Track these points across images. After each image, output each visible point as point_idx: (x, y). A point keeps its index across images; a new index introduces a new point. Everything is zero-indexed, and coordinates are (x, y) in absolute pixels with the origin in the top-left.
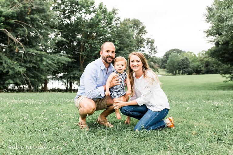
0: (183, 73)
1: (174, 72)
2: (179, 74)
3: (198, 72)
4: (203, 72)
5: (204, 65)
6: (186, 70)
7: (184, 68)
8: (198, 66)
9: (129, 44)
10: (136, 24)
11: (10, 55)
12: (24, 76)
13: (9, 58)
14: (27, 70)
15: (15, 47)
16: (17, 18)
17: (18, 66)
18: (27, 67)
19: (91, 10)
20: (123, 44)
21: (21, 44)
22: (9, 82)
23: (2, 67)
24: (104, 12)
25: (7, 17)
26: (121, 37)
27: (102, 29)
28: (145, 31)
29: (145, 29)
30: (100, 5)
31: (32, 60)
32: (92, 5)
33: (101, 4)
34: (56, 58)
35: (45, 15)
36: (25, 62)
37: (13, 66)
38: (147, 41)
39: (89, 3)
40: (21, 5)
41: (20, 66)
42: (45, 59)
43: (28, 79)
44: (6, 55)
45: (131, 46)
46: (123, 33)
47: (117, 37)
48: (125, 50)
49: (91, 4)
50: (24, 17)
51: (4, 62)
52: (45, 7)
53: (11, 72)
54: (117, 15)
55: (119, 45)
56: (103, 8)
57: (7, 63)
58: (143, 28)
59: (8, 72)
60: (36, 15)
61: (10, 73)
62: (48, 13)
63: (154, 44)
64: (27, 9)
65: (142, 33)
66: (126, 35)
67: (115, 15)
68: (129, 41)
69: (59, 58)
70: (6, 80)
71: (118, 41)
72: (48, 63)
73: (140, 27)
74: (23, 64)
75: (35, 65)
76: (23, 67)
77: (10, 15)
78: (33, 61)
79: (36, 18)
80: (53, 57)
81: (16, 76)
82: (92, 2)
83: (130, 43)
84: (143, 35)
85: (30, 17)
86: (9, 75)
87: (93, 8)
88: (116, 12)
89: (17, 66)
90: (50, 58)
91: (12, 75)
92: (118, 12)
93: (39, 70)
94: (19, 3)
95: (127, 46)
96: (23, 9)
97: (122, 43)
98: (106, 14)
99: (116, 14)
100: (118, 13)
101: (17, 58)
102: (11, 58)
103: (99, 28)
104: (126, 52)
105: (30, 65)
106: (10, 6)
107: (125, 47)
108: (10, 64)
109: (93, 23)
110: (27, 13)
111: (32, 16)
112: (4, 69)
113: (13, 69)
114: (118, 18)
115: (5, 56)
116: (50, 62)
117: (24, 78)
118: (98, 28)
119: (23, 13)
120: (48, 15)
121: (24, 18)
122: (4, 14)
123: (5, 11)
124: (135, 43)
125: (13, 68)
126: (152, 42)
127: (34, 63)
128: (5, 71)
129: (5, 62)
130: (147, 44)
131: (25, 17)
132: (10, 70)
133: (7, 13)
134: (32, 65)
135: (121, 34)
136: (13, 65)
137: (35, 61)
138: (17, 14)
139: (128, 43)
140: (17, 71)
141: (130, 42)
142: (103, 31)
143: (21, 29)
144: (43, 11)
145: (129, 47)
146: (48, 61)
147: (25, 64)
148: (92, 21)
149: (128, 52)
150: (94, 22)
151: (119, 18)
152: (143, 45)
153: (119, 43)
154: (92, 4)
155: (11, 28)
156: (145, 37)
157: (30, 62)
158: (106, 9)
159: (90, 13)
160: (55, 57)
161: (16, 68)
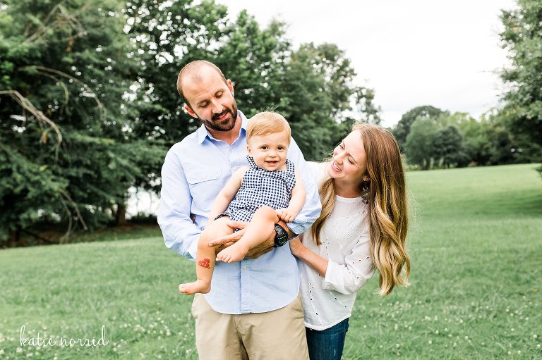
0: (446, 165)
1: (425, 163)
2: (436, 166)
3: (481, 159)
4: (494, 159)
5: (496, 142)
6: (453, 156)
7: (449, 151)
8: (482, 145)
9: (312, 104)
10: (329, 53)
11: (31, 150)
12: (65, 198)
13: (28, 158)
14: (71, 183)
15: (39, 131)
16: (43, 61)
17: (48, 175)
18: (70, 177)
19: (221, 27)
20: (299, 105)
21: (53, 125)
22: (29, 215)
23: (12, 181)
24: (252, 31)
25: (19, 61)
26: (293, 88)
27: (246, 74)
28: (352, 71)
29: (351, 66)
30: (241, 17)
31: (81, 158)
32: (222, 17)
33: (243, 15)
34: (140, 150)
35: (108, 50)
36: (65, 165)
37: (37, 178)
38: (356, 94)
39: (214, 12)
40: (50, 31)
41: (53, 177)
42: (112, 155)
43: (74, 205)
44: (19, 151)
45: (319, 108)
46: (298, 79)
47: (284, 90)
48: (304, 121)
49: (219, 16)
50: (59, 57)
51: (14, 169)
52: (107, 31)
53: (33, 192)
54: (283, 36)
55: (290, 108)
56: (249, 22)
57: (22, 171)
58: (346, 63)
59: (25, 191)
60: (87, 52)
61: (30, 196)
62: (117, 45)
63: (373, 101)
64: (64, 40)
65: (345, 76)
66: (306, 84)
67: (277, 37)
68: (314, 97)
69: (145, 152)
70: (22, 211)
71: (286, 99)
72: (121, 166)
73: (340, 62)
74: (60, 171)
75: (89, 172)
76: (62, 179)
77: (25, 56)
78: (84, 163)
79: (89, 59)
80: (132, 150)
81: (46, 199)
82: (222, 10)
83: (316, 102)
84: (347, 79)
85: (73, 58)
86: (29, 200)
87: (225, 24)
88: (280, 29)
89: (45, 176)
90: (125, 151)
91: (36, 198)
92: (284, 31)
93: (98, 182)
94: (46, 25)
95: (310, 110)
96: (55, 40)
97: (297, 102)
98: (256, 37)
99: (279, 35)
100: (284, 33)
101: (46, 156)
102: (32, 157)
103: (239, 71)
104: (307, 124)
105: (77, 173)
106: (26, 34)
107: (304, 112)
108: (30, 171)
109: (227, 61)
110: (66, 48)
111: (78, 54)
112: (16, 185)
113: (37, 184)
114: (285, 45)
115: (19, 155)
116: (125, 162)
117: (64, 202)
118: (237, 72)
119: (57, 48)
120: (117, 50)
121: (59, 62)
122: (10, 54)
123: (12, 47)
124: (327, 101)
125: (38, 182)
126: (369, 97)
127: (87, 167)
128: (18, 190)
129: (19, 168)
130: (358, 102)
131: (62, 57)
132: (30, 188)
133: (17, 51)
134: (82, 171)
135: (293, 83)
136: (36, 174)
137: (89, 162)
138: (41, 51)
139: (312, 102)
140: (47, 188)
141: (317, 99)
142: (249, 78)
143: (52, 88)
144: (104, 40)
145: (314, 113)
146: (119, 159)
147: (66, 170)
148: (222, 56)
149: (313, 124)
150: (228, 57)
151: (288, 44)
152: (346, 104)
153: (291, 104)
154: (222, 14)
155: (28, 87)
156: (351, 83)
157: (78, 164)
158: (254, 24)
159: (218, 35)
160: (137, 149)
161: (43, 183)
